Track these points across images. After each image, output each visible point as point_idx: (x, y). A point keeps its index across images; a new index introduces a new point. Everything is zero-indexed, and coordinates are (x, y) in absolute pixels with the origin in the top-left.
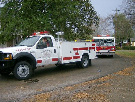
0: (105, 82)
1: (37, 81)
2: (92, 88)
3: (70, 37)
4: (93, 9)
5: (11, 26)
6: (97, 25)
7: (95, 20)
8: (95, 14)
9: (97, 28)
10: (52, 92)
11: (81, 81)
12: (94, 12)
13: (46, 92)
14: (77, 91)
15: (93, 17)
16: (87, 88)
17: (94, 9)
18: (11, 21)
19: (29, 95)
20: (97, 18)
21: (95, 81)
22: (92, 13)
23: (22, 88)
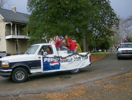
0: (128, 77)
1: (70, 78)
2: (117, 82)
3: (92, 39)
4: (112, 11)
5: (40, 31)
6: (118, 26)
7: (115, 21)
8: (115, 15)
9: (117, 29)
10: (85, 85)
11: (107, 77)
12: (114, 14)
13: (80, 84)
14: (105, 84)
15: (113, 18)
16: (113, 82)
17: (114, 11)
18: (39, 26)
19: (68, 87)
20: (117, 19)
21: (119, 76)
22: (112, 15)
23: (60, 82)
